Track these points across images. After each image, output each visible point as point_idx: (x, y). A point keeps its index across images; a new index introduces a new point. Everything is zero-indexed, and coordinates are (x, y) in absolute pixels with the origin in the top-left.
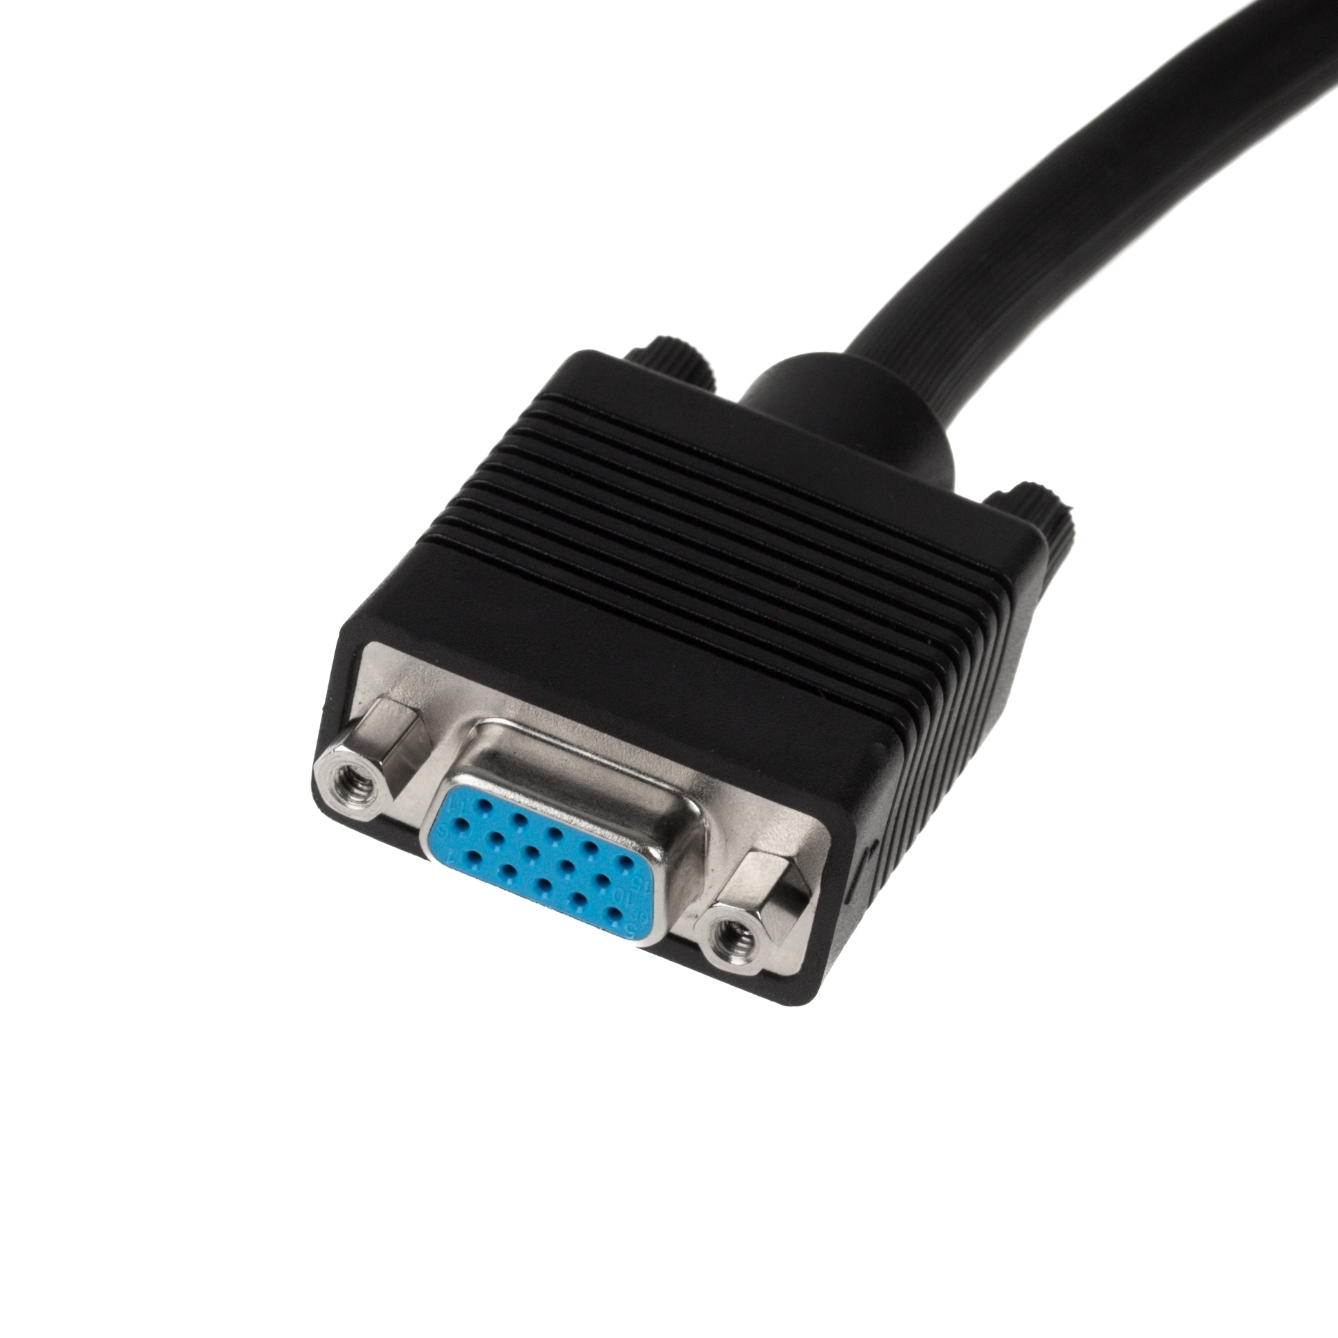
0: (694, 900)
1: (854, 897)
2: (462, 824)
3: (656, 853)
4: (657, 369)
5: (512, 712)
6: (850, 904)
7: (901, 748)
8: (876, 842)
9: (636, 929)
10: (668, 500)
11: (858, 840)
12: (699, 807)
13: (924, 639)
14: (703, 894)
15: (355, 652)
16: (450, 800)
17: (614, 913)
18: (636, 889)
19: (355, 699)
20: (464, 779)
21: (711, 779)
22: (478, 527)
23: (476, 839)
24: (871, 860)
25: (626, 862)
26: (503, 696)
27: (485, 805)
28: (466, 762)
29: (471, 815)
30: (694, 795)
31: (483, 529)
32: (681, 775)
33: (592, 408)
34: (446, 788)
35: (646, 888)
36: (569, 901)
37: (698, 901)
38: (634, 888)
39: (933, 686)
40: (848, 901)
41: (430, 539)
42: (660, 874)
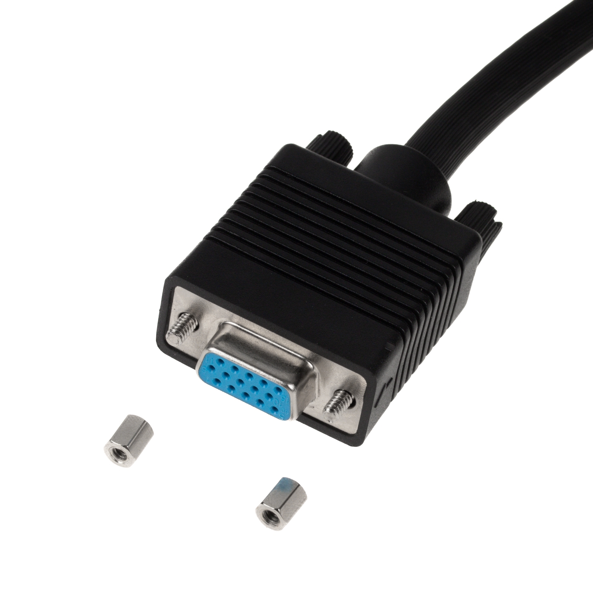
0: (312, 401)
1: (380, 403)
2: (212, 368)
3: (291, 386)
4: (320, 154)
5: (236, 320)
7: (402, 342)
8: (391, 379)
9: (284, 416)
10: (315, 220)
12: (313, 365)
13: (419, 288)
14: (316, 399)
15: (172, 290)
16: (207, 358)
17: (275, 409)
18: (283, 400)
19: (172, 307)
20: (213, 350)
21: (317, 355)
22: (230, 232)
23: (218, 373)
24: (388, 388)
25: (278, 389)
26: (232, 313)
27: (221, 361)
28: (213, 343)
29: (215, 365)
30: (311, 360)
31: (232, 233)
32: (305, 352)
33: (288, 173)
34: (206, 352)
35: (287, 401)
36: (256, 402)
37: (314, 401)
38: (282, 400)
39: (420, 311)
40: (376, 406)
41: (208, 238)
42: (293, 396)
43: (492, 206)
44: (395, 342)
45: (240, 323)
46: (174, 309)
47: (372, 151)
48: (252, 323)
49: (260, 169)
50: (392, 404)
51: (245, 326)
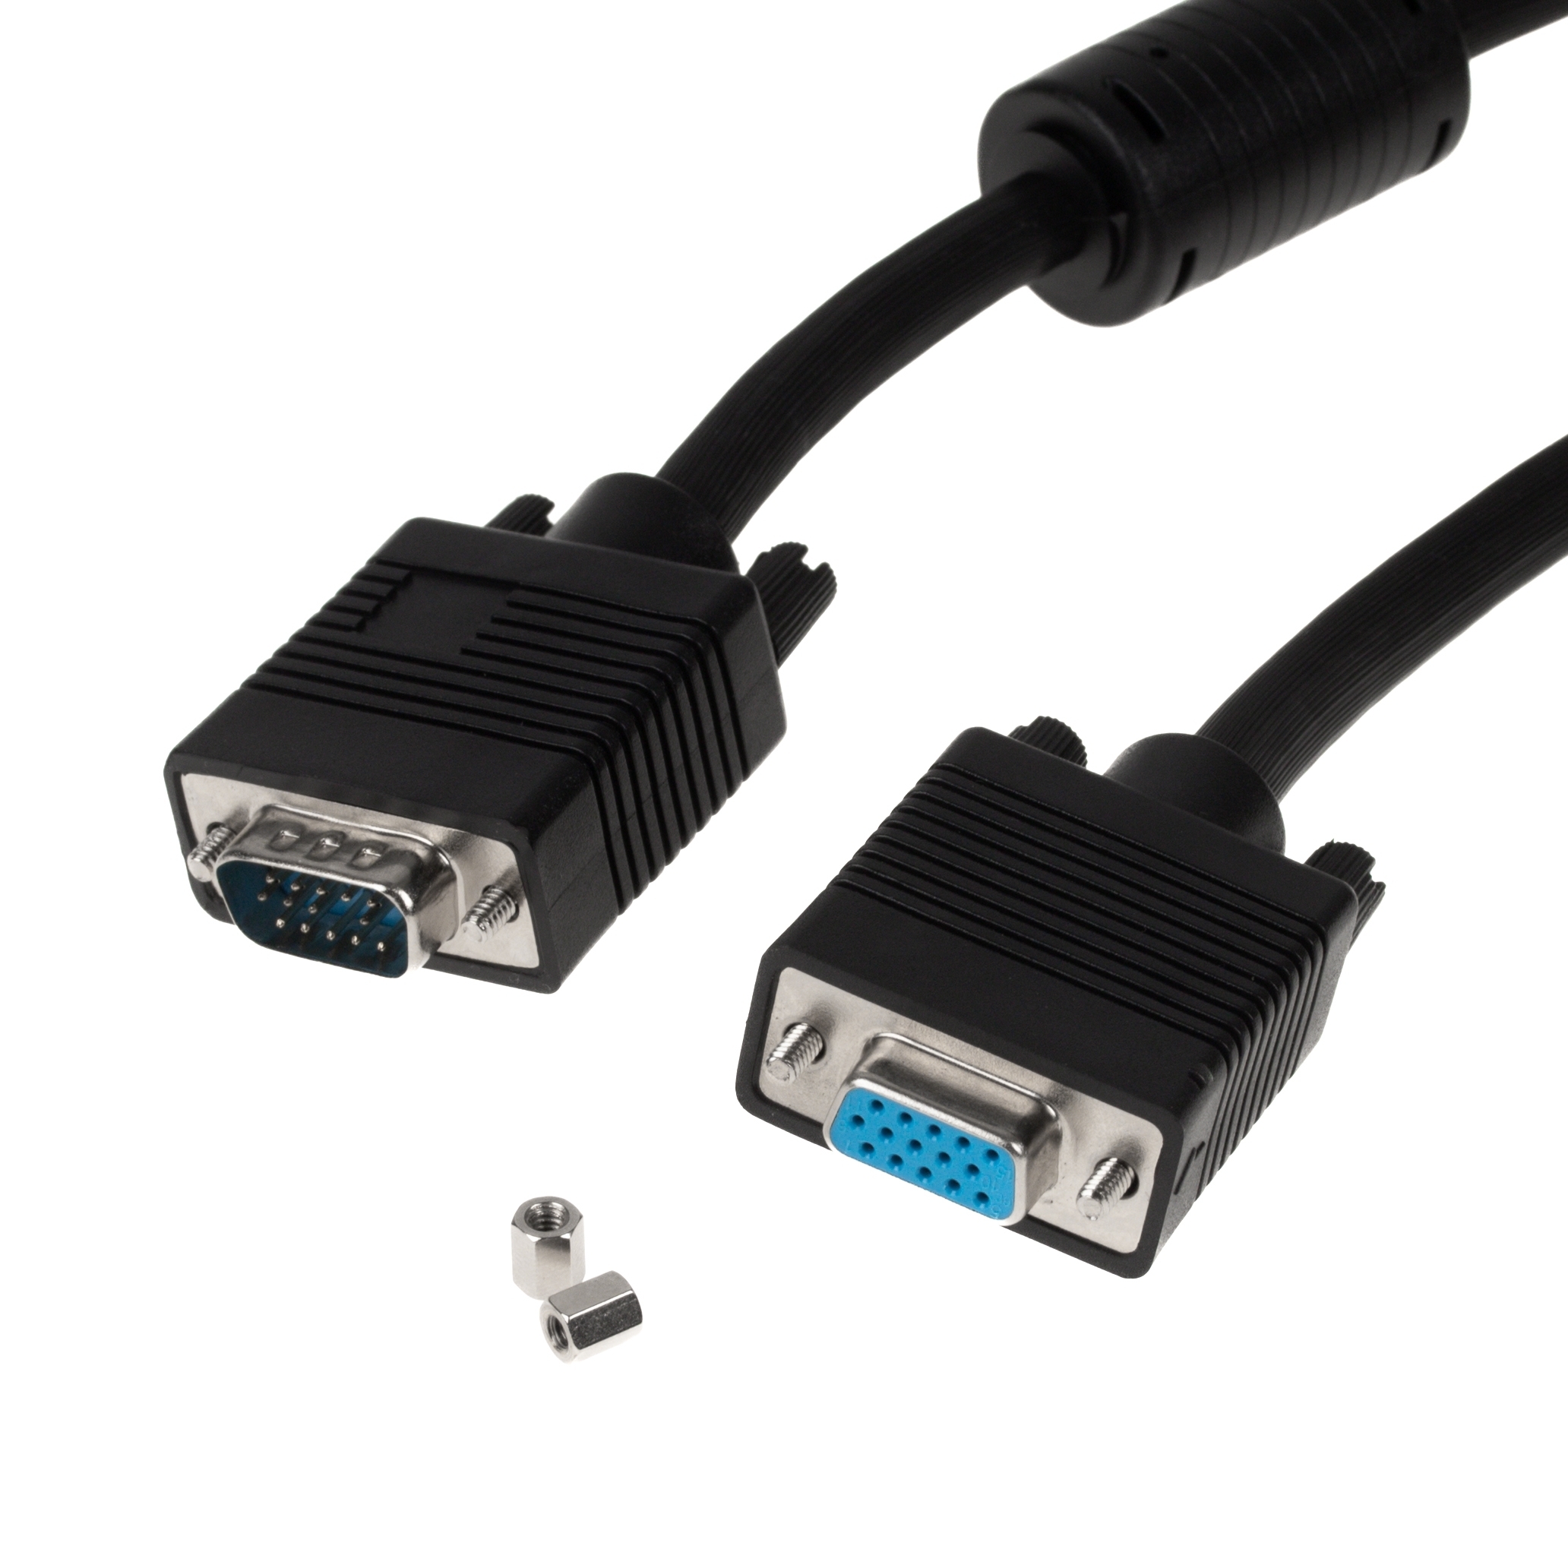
0: (1050, 1188)
1: (1183, 1189)
2: (858, 1120)
3: (1018, 1147)
4: (1036, 745)
5: (902, 1028)
6: (1179, 1194)
7: (1225, 1067)
8: (1202, 1145)
9: (1000, 1210)
10: (1039, 856)
11: (1185, 1141)
12: (1055, 1111)
13: (1248, 976)
14: (1058, 1184)
15: (774, 976)
16: (849, 1100)
17: (982, 1197)
18: (1001, 1177)
19: (772, 1014)
20: (861, 1083)
21: (1064, 1088)
22: (879, 874)
23: (869, 1133)
24: (1198, 1159)
25: (992, 1154)
26: (894, 1015)
27: (877, 1104)
28: (862, 1069)
29: (865, 1113)
30: (1051, 1101)
31: (883, 876)
32: (1039, 1084)
33: (979, 777)
34: (846, 1089)
35: (1009, 1177)
36: (945, 1186)
37: (1053, 1189)
38: (998, 1176)
39: (1254, 1015)
40: (1176, 1192)
41: (837, 883)
42: (1021, 1166)
43: (1366, 849)
44: (1213, 1067)
45: (911, 1035)
46: (777, 1018)
47: (1129, 749)
48: (935, 1031)
49: (922, 769)
50: (1196, 1204)
51: (920, 1039)
